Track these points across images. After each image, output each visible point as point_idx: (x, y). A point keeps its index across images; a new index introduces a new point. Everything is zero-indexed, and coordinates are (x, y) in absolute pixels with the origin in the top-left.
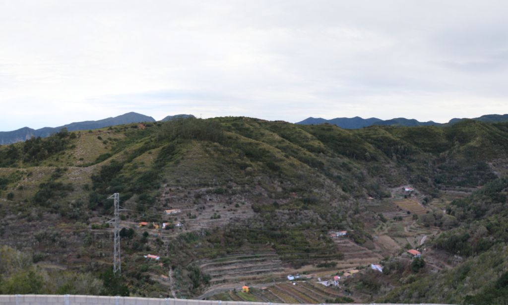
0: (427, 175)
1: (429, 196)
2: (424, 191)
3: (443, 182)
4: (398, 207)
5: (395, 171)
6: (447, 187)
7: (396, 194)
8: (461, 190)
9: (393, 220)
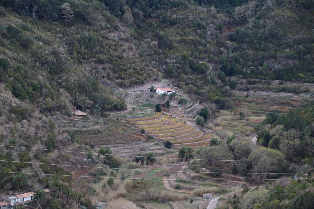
0: (204, 55)
1: (210, 106)
2: (197, 93)
3: (240, 73)
4: (143, 131)
5: (130, 49)
6: (250, 83)
7: (137, 103)
8: (284, 90)
9: (134, 163)
